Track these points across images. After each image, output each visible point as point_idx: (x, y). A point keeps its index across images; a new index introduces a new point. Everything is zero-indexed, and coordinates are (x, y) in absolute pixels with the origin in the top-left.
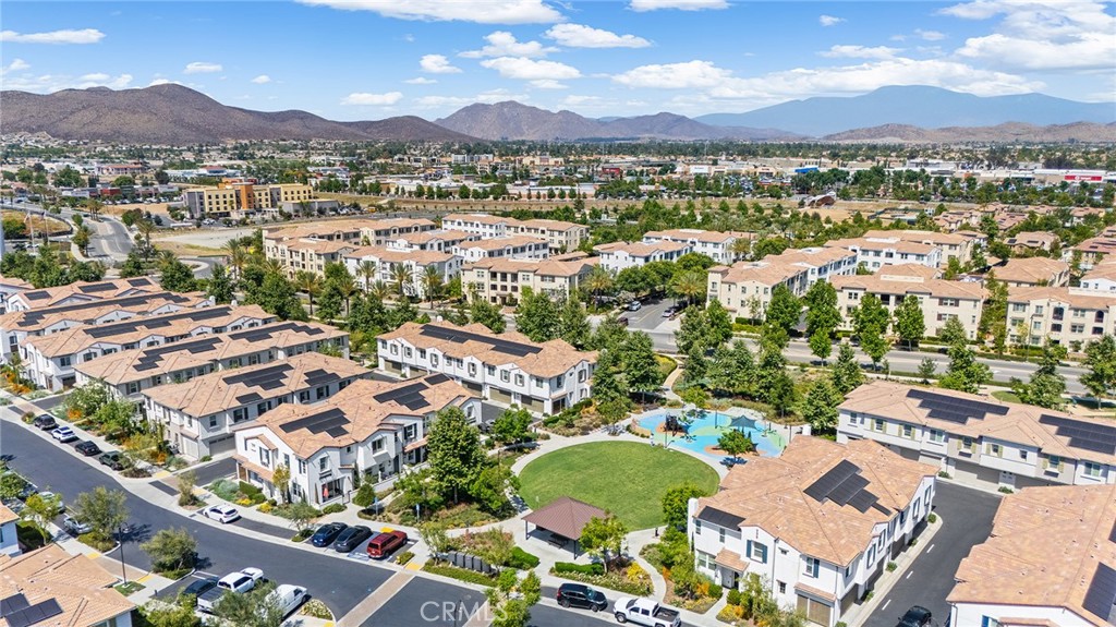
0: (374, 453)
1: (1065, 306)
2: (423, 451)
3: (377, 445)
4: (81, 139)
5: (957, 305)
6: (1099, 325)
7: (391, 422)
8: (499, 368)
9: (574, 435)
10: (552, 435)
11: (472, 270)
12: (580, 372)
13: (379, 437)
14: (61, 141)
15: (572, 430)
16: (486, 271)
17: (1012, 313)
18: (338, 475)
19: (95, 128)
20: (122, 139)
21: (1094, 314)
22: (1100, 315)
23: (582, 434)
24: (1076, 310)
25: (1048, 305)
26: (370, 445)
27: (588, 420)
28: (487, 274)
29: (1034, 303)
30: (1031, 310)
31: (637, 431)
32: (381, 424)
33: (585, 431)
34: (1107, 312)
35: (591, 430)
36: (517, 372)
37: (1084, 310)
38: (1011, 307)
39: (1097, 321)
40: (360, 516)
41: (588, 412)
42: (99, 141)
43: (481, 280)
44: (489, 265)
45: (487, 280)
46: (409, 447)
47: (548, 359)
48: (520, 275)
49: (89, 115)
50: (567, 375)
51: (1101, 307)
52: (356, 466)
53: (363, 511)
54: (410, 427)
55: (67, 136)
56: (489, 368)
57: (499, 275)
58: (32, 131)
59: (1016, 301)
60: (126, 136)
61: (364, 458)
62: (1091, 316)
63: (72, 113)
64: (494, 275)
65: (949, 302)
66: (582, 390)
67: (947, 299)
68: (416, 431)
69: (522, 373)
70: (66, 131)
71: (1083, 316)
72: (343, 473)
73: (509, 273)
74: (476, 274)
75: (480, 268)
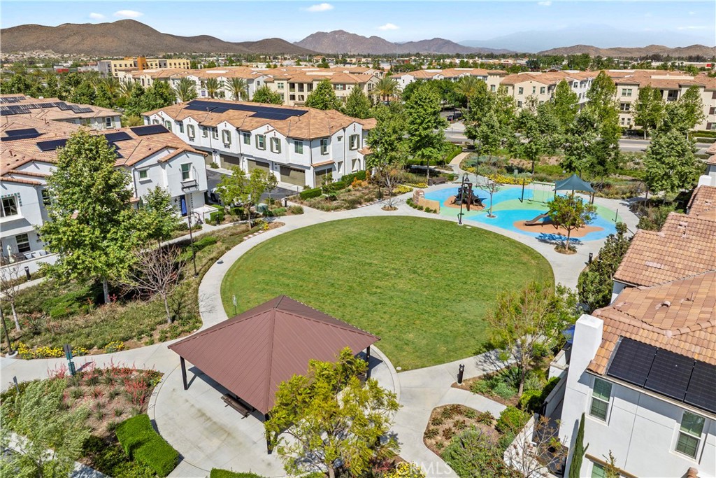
4: (72, 53)
8: (254, 133)
9: (336, 209)
10: (305, 208)
11: (273, 82)
12: (352, 138)
14: (60, 55)
15: (335, 203)
16: (285, 82)
19: (81, 47)
20: (97, 53)
23: (348, 208)
27: (358, 194)
28: (286, 85)
31: (420, 204)
33: (353, 204)
35: (360, 203)
36: (271, 135)
41: (360, 185)
42: (82, 55)
43: (280, 91)
44: (289, 77)
45: (286, 91)
47: (312, 121)
48: (315, 85)
49: (76, 39)
50: (334, 138)
55: (64, 52)
56: (245, 135)
57: (296, 86)
58: (43, 49)
60: (99, 51)
63: (67, 38)
64: (292, 86)
66: (354, 161)
69: (279, 136)
70: (64, 49)
73: (305, 83)
74: (277, 85)
75: (281, 80)
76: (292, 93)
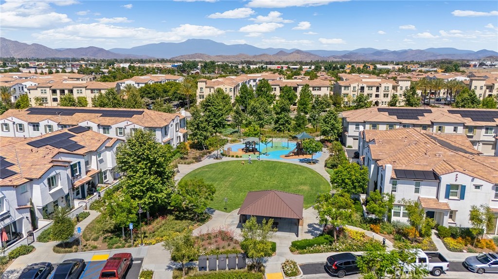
0: (50, 189)
1: (365, 85)
2: (86, 187)
3: (52, 182)
5: (320, 90)
6: (377, 93)
7: (60, 159)
8: (114, 127)
11: (36, 89)
12: (176, 124)
13: (53, 174)
16: (48, 90)
17: (343, 91)
18: (16, 216)
21: (376, 88)
22: (378, 88)
23: (197, 161)
24: (369, 87)
25: (358, 86)
26: (46, 181)
27: (191, 154)
29: (352, 85)
30: (351, 88)
32: (52, 162)
33: (197, 159)
34: (381, 87)
35: (201, 159)
37: (372, 87)
38: (343, 88)
39: (377, 91)
40: (58, 252)
41: (188, 150)
43: (44, 96)
44: (51, 86)
45: (49, 95)
46: (77, 183)
47: (152, 117)
48: (75, 91)
50: (170, 126)
51: (378, 85)
52: (32, 204)
53: (58, 246)
54: (75, 165)
56: (104, 128)
57: (58, 92)
59: (345, 85)
61: (39, 196)
62: (374, 89)
64: (54, 91)
65: (317, 89)
66: (177, 137)
67: (316, 87)
68: (80, 168)
71: (371, 89)
72: (21, 213)
73: (66, 89)
74: (40, 91)
75: (43, 87)
76: (54, 97)
